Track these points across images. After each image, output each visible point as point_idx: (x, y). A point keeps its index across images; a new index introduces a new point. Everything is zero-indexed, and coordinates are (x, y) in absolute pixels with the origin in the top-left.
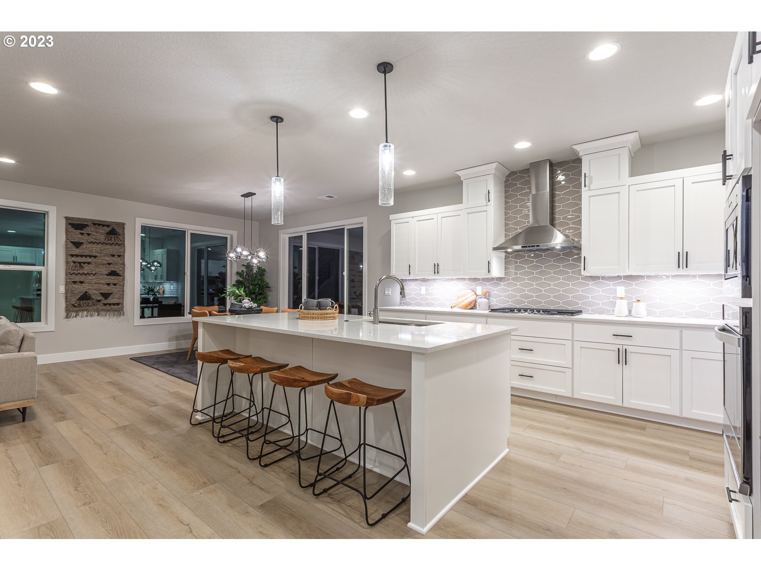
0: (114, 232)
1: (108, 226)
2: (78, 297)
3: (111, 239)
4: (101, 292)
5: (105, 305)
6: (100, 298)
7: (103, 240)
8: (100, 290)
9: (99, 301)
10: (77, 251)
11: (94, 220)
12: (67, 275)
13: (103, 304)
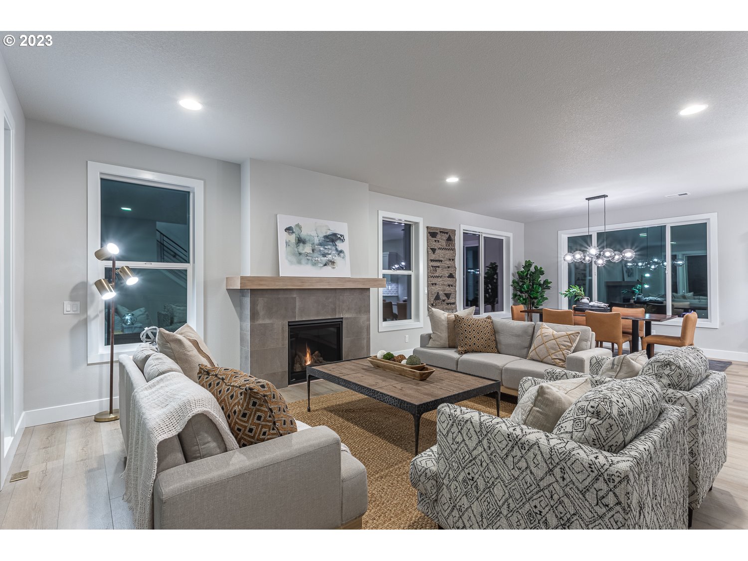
0: (449, 237)
1: (447, 233)
2: (434, 297)
3: (449, 245)
4: (446, 292)
5: (448, 304)
6: (445, 298)
7: (445, 247)
8: (444, 291)
9: (444, 301)
10: (433, 257)
11: (441, 229)
12: (428, 277)
13: (447, 303)
